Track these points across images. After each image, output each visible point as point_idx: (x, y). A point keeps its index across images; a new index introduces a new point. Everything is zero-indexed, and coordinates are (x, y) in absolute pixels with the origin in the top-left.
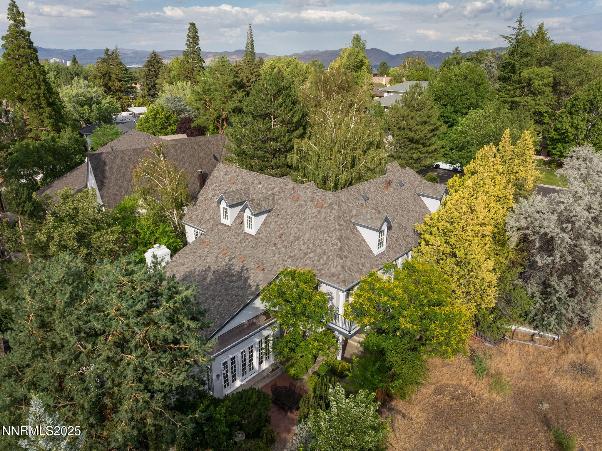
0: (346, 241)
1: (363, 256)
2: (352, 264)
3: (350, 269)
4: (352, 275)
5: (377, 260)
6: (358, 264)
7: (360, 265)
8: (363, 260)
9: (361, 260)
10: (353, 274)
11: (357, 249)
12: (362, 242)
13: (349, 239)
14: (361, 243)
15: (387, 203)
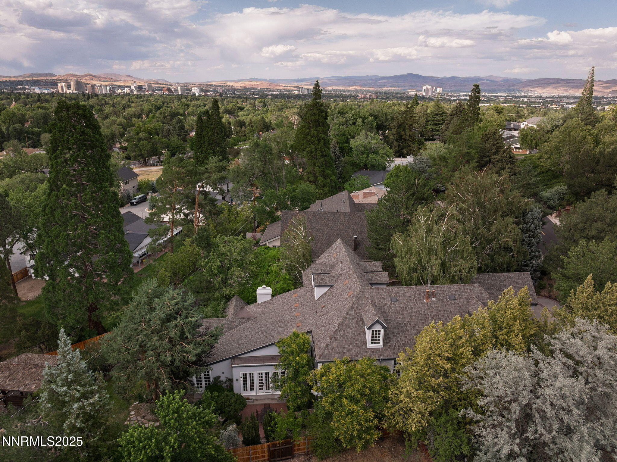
0: (344, 327)
1: (355, 344)
2: (338, 346)
3: (333, 348)
4: (331, 353)
5: (367, 352)
6: (344, 348)
7: (346, 350)
8: (351, 347)
9: (349, 346)
10: (333, 353)
11: (352, 337)
12: (362, 334)
13: (349, 327)
14: (360, 334)
15: (419, 311)
